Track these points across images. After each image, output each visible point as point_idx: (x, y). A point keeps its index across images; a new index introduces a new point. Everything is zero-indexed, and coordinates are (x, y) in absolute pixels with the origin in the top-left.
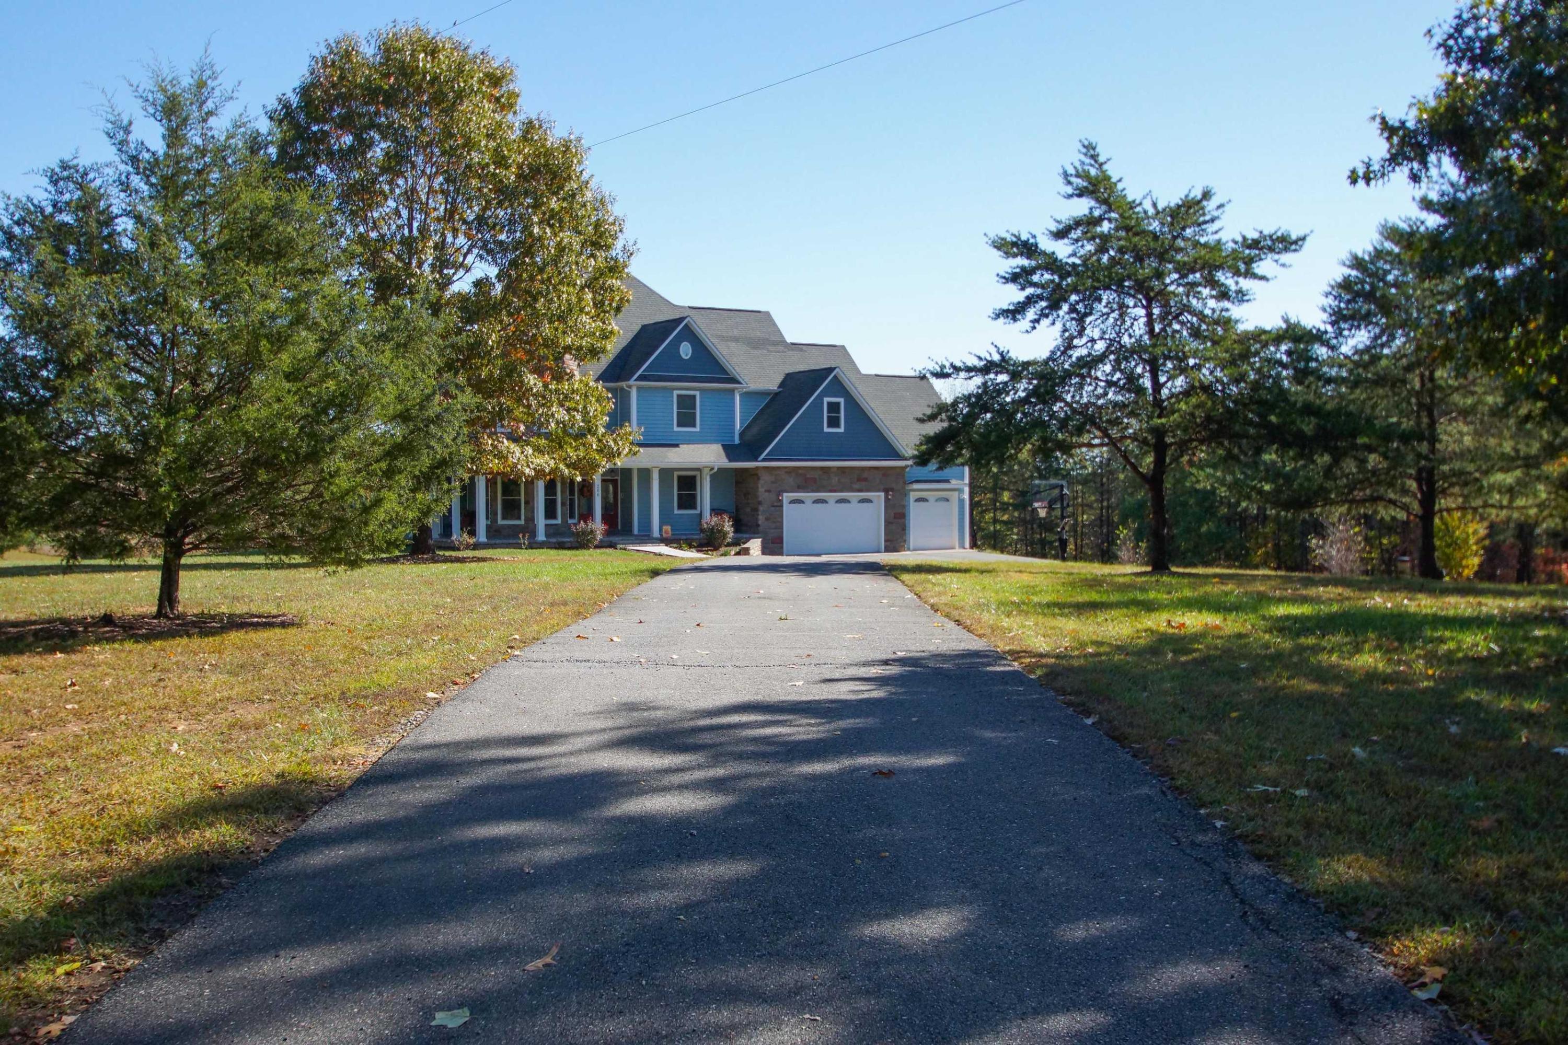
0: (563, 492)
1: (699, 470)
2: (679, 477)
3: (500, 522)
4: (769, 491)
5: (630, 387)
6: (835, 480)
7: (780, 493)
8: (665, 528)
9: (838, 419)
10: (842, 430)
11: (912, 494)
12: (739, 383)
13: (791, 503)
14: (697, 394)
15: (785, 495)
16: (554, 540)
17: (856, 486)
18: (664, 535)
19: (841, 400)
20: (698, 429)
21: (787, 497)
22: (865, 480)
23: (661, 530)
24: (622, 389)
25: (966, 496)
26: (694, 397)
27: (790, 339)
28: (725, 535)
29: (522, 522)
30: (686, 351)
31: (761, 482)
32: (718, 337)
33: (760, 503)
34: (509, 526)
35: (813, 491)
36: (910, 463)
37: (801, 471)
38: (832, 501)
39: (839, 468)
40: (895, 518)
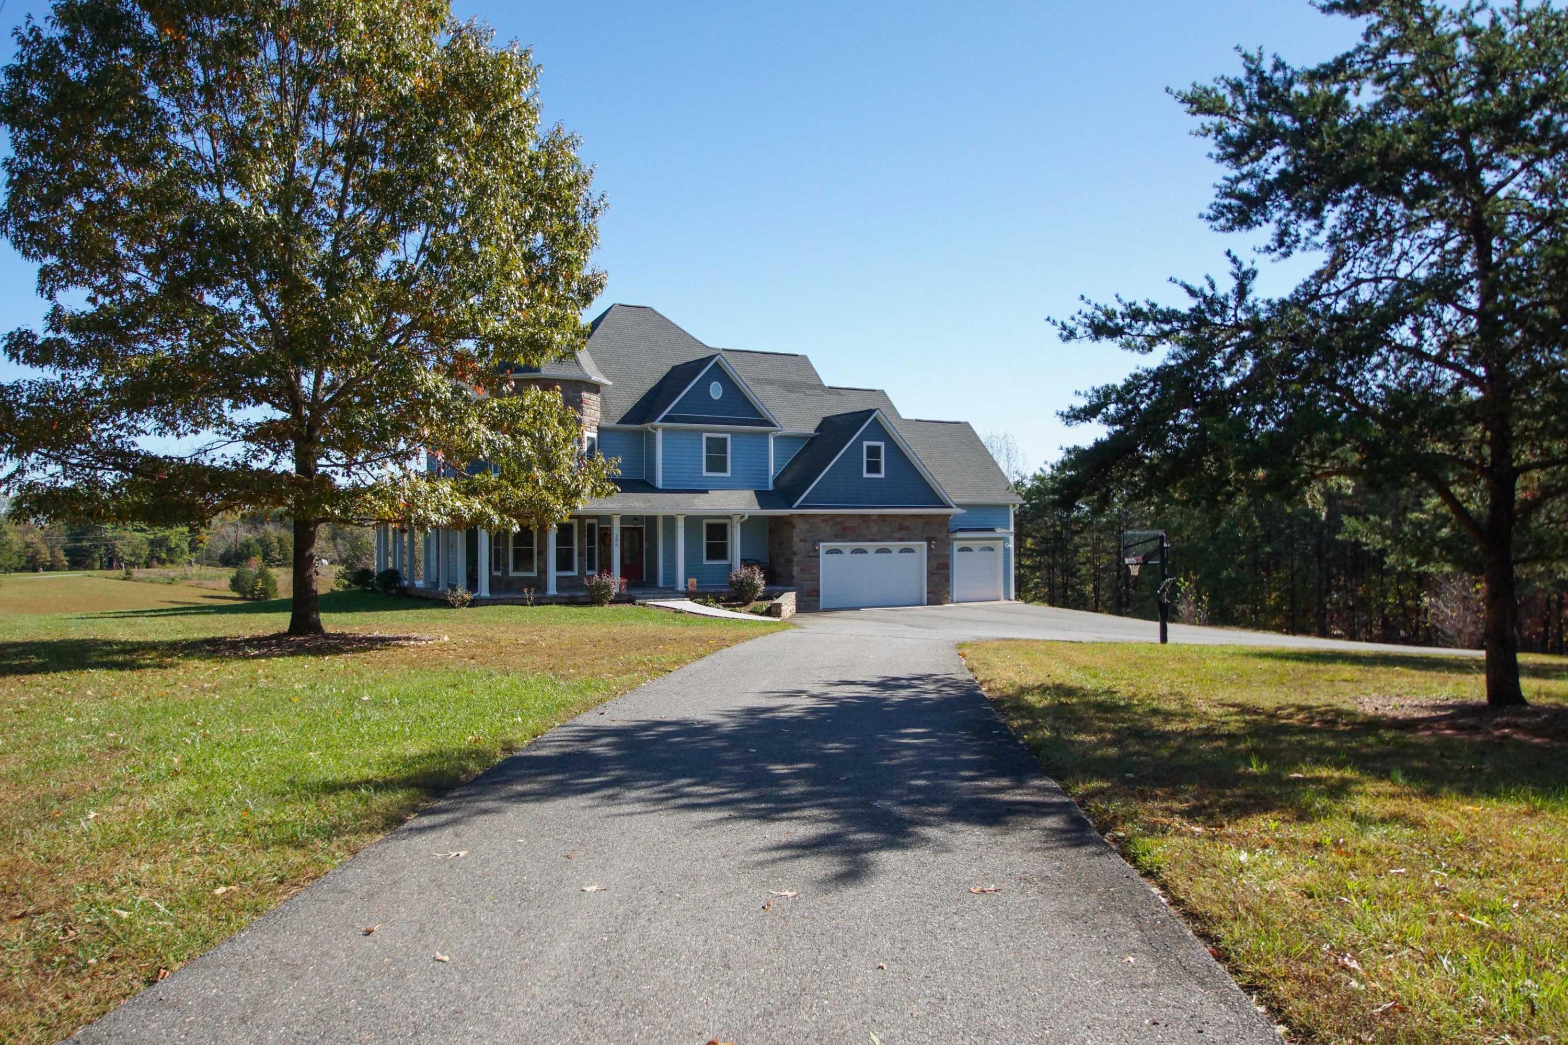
0: (580, 541)
1: (728, 517)
2: (709, 526)
3: (512, 574)
4: (804, 541)
5: (655, 429)
6: (875, 528)
7: (816, 543)
8: (690, 580)
9: (878, 463)
10: (882, 475)
11: (955, 543)
12: (774, 426)
13: (827, 553)
14: (728, 436)
15: (821, 544)
16: (566, 594)
17: (898, 535)
18: (690, 588)
19: (882, 444)
20: (728, 474)
21: (823, 547)
22: (907, 528)
23: (686, 582)
24: (648, 432)
25: (1011, 546)
26: (725, 439)
27: (827, 383)
28: (756, 588)
29: (534, 574)
30: (716, 391)
31: (796, 531)
32: (753, 380)
33: (795, 553)
34: (521, 579)
35: (851, 541)
36: (956, 511)
37: (839, 519)
38: (871, 551)
39: (879, 516)
40: (938, 568)
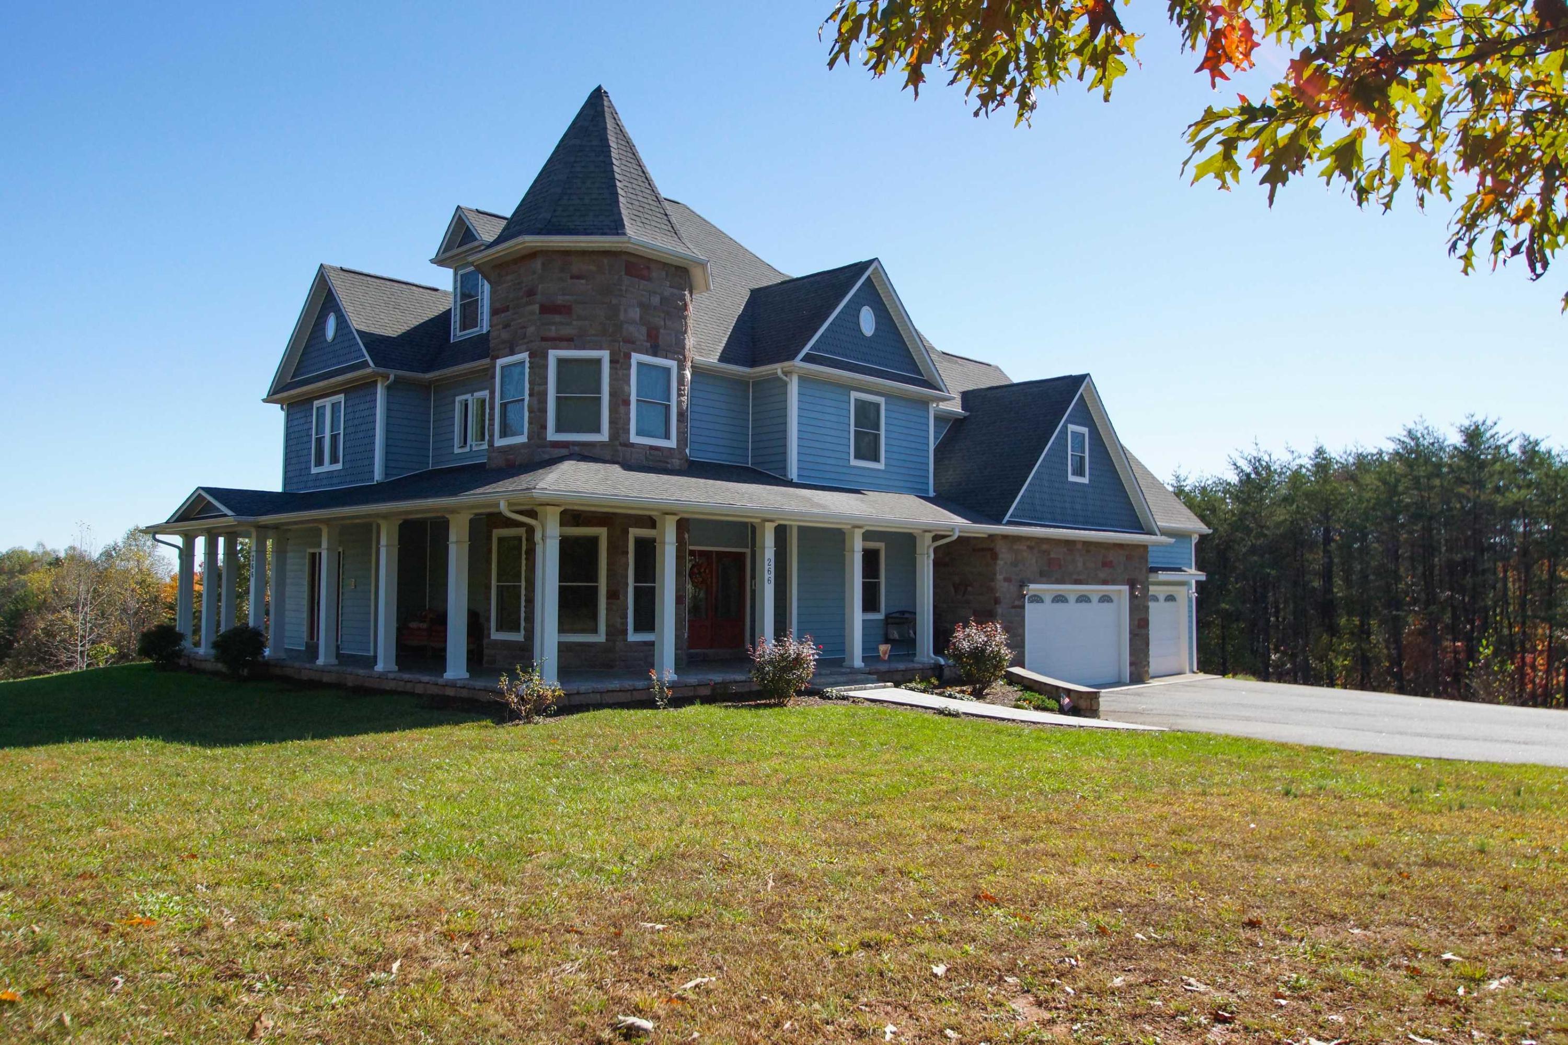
4: (1009, 580)
5: (785, 374)
6: (1079, 562)
7: (1020, 584)
8: (881, 648)
9: (1083, 460)
10: (1086, 480)
11: (1153, 590)
13: (1032, 601)
14: (881, 399)
15: (1026, 587)
19: (1086, 432)
21: (1027, 591)
22: (1111, 564)
24: (759, 382)
25: (1193, 593)
26: (878, 405)
29: (600, 637)
30: (867, 322)
31: (1000, 563)
33: (997, 601)
36: (1158, 539)
38: (1072, 599)
39: (1085, 545)
40: (1138, 625)
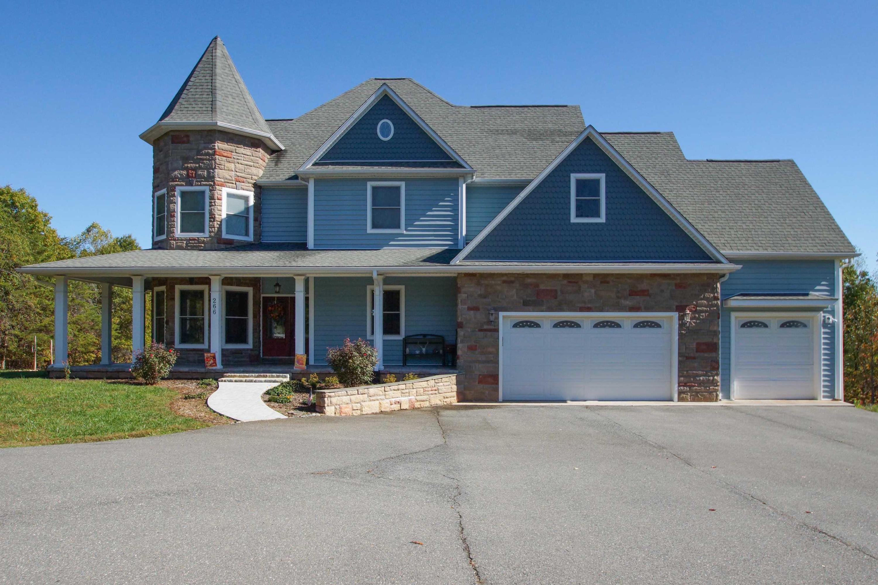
4: (475, 309)
5: (307, 180)
6: (588, 293)
7: (494, 312)
9: (596, 202)
10: (602, 220)
11: (733, 315)
13: (512, 325)
14: (403, 185)
15: (501, 314)
17: (628, 303)
19: (600, 176)
20: (401, 231)
21: (505, 317)
22: (644, 293)
25: (839, 320)
26: (398, 188)
30: (385, 130)
35: (550, 309)
36: (726, 267)
37: (529, 281)
38: (587, 325)
39: (596, 276)
40: (699, 348)
